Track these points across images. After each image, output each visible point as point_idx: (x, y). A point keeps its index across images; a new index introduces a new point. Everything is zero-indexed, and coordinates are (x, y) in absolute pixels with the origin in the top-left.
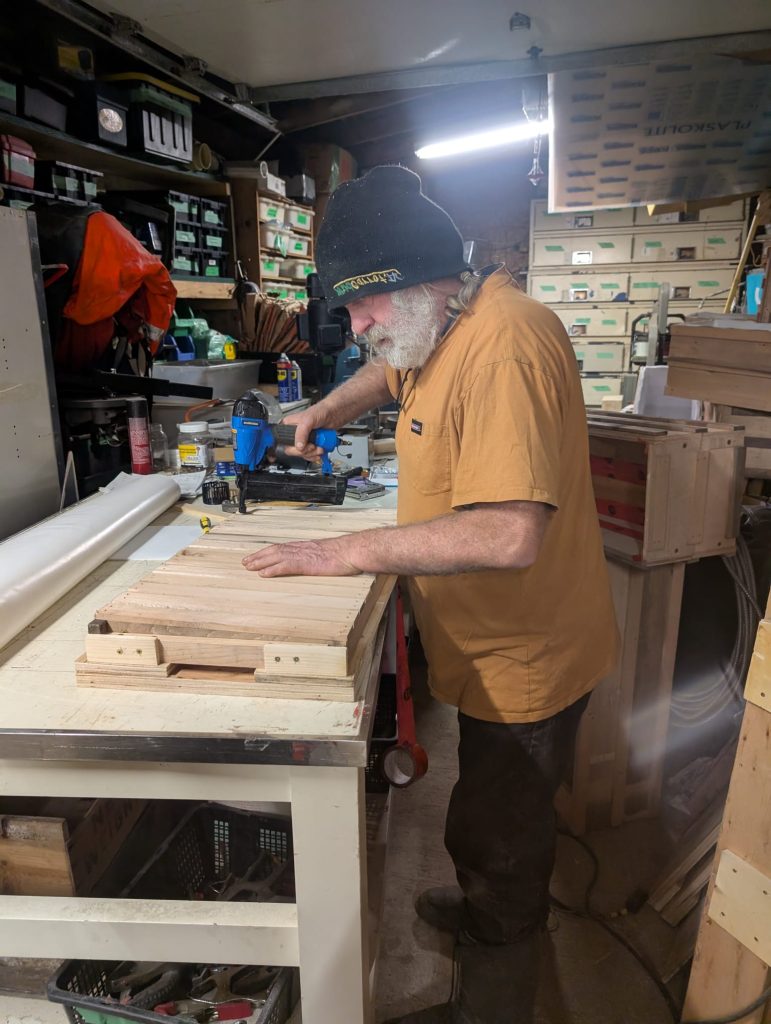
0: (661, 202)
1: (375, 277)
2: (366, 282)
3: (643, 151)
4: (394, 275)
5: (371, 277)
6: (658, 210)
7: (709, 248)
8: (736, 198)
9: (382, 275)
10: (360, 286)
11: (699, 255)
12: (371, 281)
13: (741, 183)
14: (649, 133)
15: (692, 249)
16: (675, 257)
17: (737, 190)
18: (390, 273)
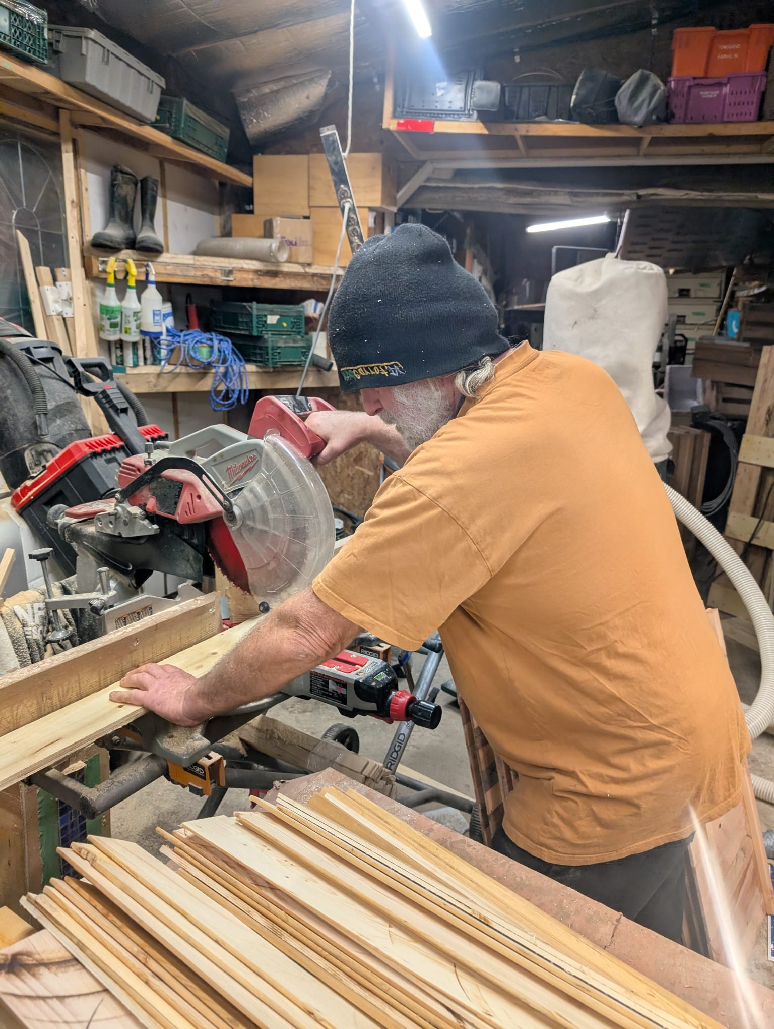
0: (678, 268)
1: (378, 369)
2: (367, 373)
3: (673, 242)
4: (396, 369)
5: (372, 368)
6: (676, 273)
7: (700, 290)
8: (721, 267)
9: (383, 367)
10: (361, 376)
11: (693, 294)
12: (373, 373)
13: (726, 260)
14: (678, 233)
15: (688, 290)
16: (677, 295)
17: (724, 264)
18: (392, 366)
